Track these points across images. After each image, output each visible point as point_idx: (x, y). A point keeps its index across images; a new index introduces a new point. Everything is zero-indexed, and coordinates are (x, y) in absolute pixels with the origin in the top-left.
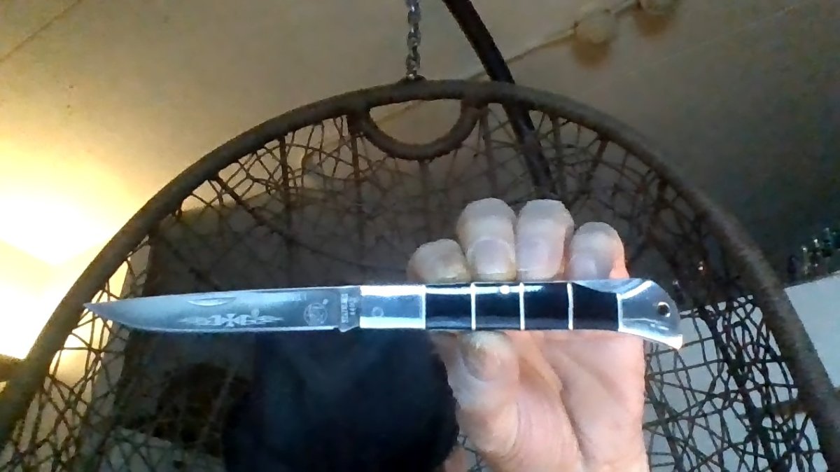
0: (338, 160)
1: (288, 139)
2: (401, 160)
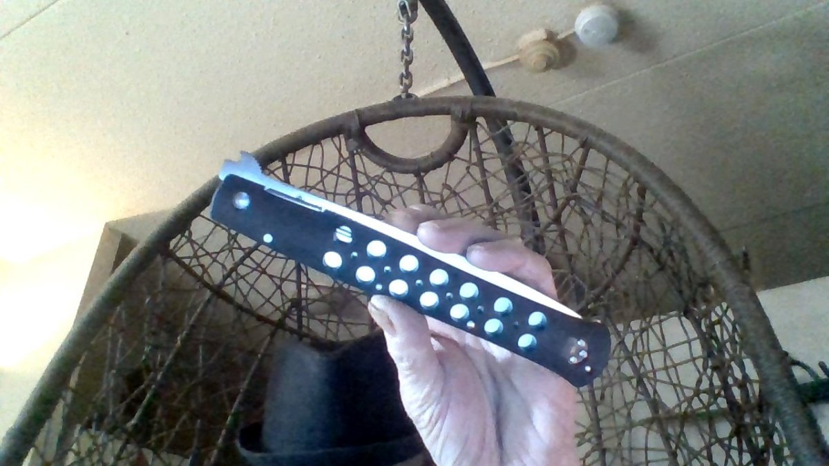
0: (338, 176)
1: (289, 160)
2: (398, 174)
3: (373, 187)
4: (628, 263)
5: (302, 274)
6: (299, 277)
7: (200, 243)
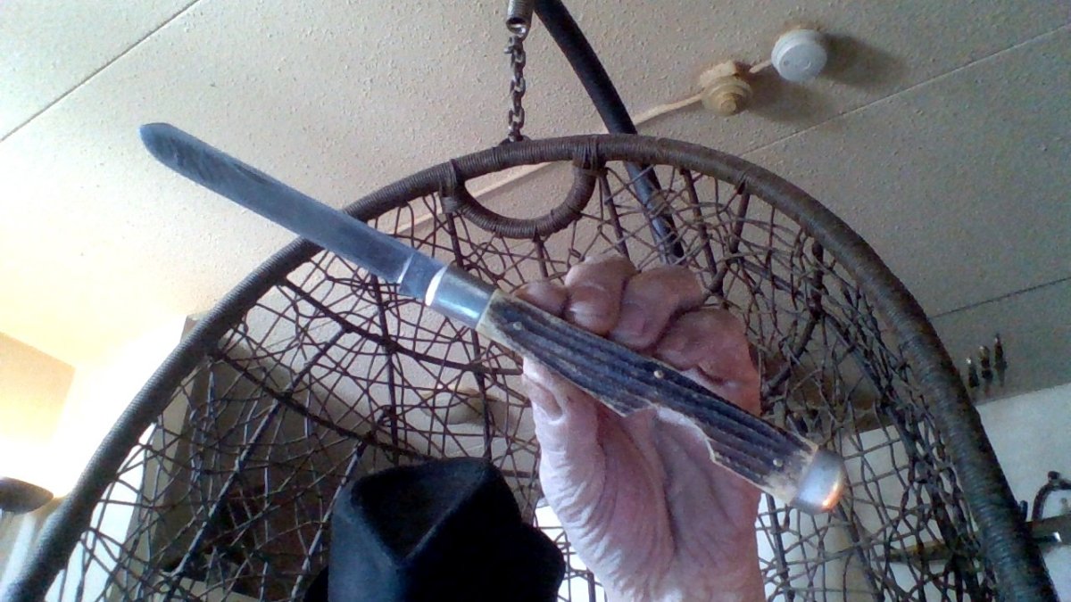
0: (434, 246)
2: (510, 239)
3: (480, 258)
4: (809, 342)
5: (396, 374)
6: (391, 378)
7: (258, 341)
